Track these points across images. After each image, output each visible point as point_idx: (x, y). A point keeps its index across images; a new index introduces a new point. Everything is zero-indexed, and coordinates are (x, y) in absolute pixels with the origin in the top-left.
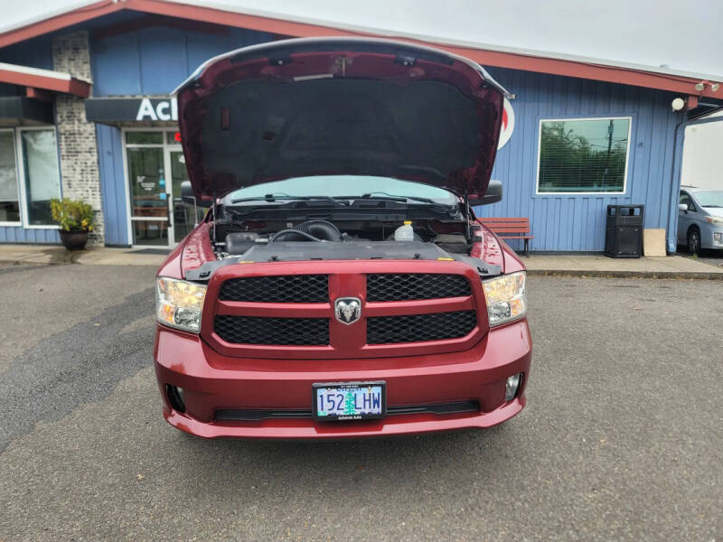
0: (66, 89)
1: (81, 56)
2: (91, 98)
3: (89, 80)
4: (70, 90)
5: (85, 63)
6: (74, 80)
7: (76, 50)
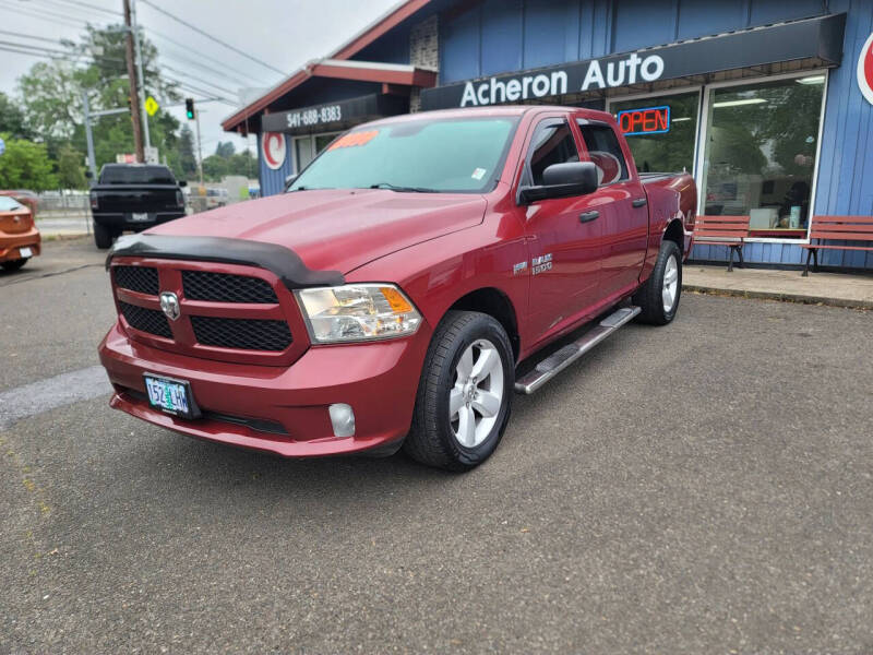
0: (409, 81)
1: (431, 44)
2: (437, 86)
3: (435, 69)
4: (414, 82)
5: (434, 51)
6: (417, 70)
7: (428, 38)
